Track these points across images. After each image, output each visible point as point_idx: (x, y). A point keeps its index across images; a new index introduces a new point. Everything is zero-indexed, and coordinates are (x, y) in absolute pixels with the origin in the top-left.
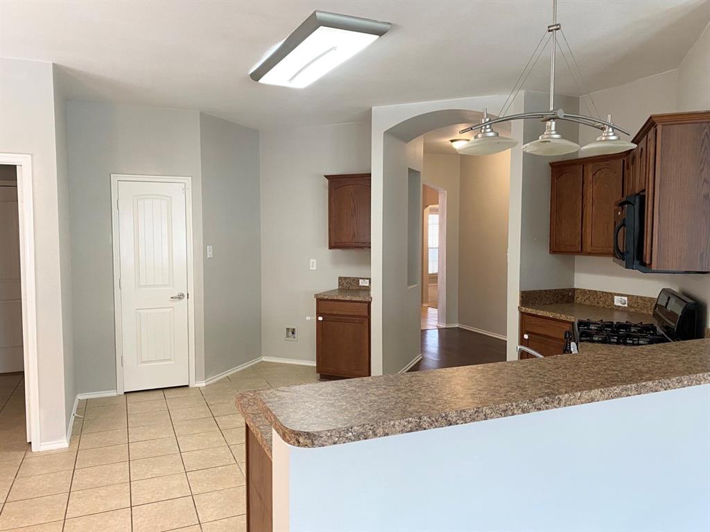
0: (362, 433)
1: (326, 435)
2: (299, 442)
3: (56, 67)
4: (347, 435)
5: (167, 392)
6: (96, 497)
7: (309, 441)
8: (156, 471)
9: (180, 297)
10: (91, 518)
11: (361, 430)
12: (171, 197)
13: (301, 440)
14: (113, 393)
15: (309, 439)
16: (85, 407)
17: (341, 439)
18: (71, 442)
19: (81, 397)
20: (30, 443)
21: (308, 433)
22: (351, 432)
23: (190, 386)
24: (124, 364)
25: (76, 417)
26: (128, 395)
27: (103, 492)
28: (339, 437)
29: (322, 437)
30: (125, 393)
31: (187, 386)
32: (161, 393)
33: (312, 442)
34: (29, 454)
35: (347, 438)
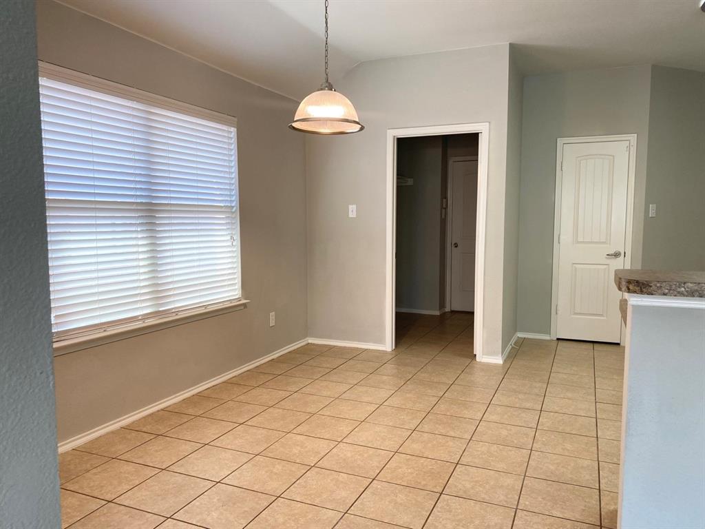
0: (697, 291)
1: (656, 285)
2: (629, 289)
3: (513, 48)
4: (679, 290)
5: (596, 346)
6: (516, 398)
7: (637, 288)
8: (569, 395)
9: (617, 255)
10: (509, 408)
11: (696, 288)
12: (613, 156)
13: (631, 287)
14: (547, 338)
15: (638, 286)
16: (521, 343)
17: (671, 292)
18: (505, 361)
19: (520, 335)
20: (475, 355)
21: (637, 282)
22: (684, 287)
23: (621, 344)
24: (559, 312)
25: (513, 348)
26: (560, 341)
27: (521, 396)
28: (670, 290)
29: (651, 286)
30: (558, 339)
31: (618, 344)
32: (591, 345)
33: (641, 289)
34: (474, 362)
35: (679, 292)
